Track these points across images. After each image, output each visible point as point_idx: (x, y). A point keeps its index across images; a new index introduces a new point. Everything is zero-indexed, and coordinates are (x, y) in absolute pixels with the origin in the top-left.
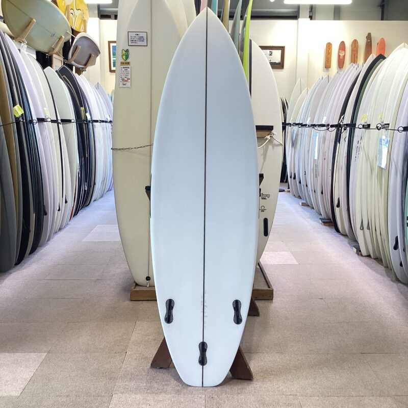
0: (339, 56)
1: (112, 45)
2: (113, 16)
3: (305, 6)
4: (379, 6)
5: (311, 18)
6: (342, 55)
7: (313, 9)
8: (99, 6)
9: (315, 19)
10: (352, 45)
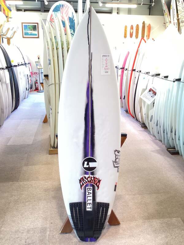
2: (23, 10)
3: (115, 8)
4: (148, 8)
5: (118, 13)
6: (132, 31)
8: (16, 5)
10: (136, 27)
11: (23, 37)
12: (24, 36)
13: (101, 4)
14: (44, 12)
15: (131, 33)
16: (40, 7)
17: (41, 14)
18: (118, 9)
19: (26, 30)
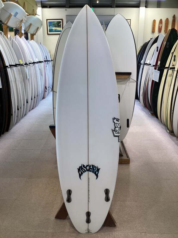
1: (48, 21)
2: (48, 7)
6: (160, 26)
8: (41, 1)
9: (148, 8)
11: (48, 34)
14: (69, 8)
15: (160, 27)
16: (65, 3)
17: (66, 10)
18: (146, 2)
19: (51, 27)
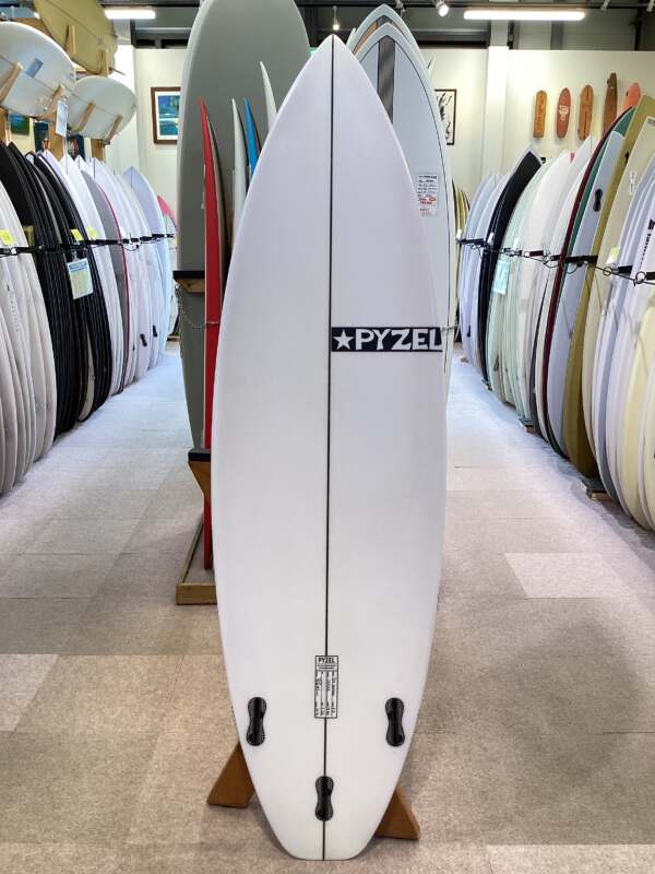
0: (559, 115)
1: (157, 94)
2: (158, 43)
3: (500, 23)
4: (632, 23)
5: (511, 48)
6: (564, 113)
7: (515, 28)
8: (133, 24)
9: (517, 48)
10: (582, 96)
11: (156, 141)
12: (160, 137)
13: (444, 10)
15: (562, 118)
18: (513, 27)
19: (167, 114)
